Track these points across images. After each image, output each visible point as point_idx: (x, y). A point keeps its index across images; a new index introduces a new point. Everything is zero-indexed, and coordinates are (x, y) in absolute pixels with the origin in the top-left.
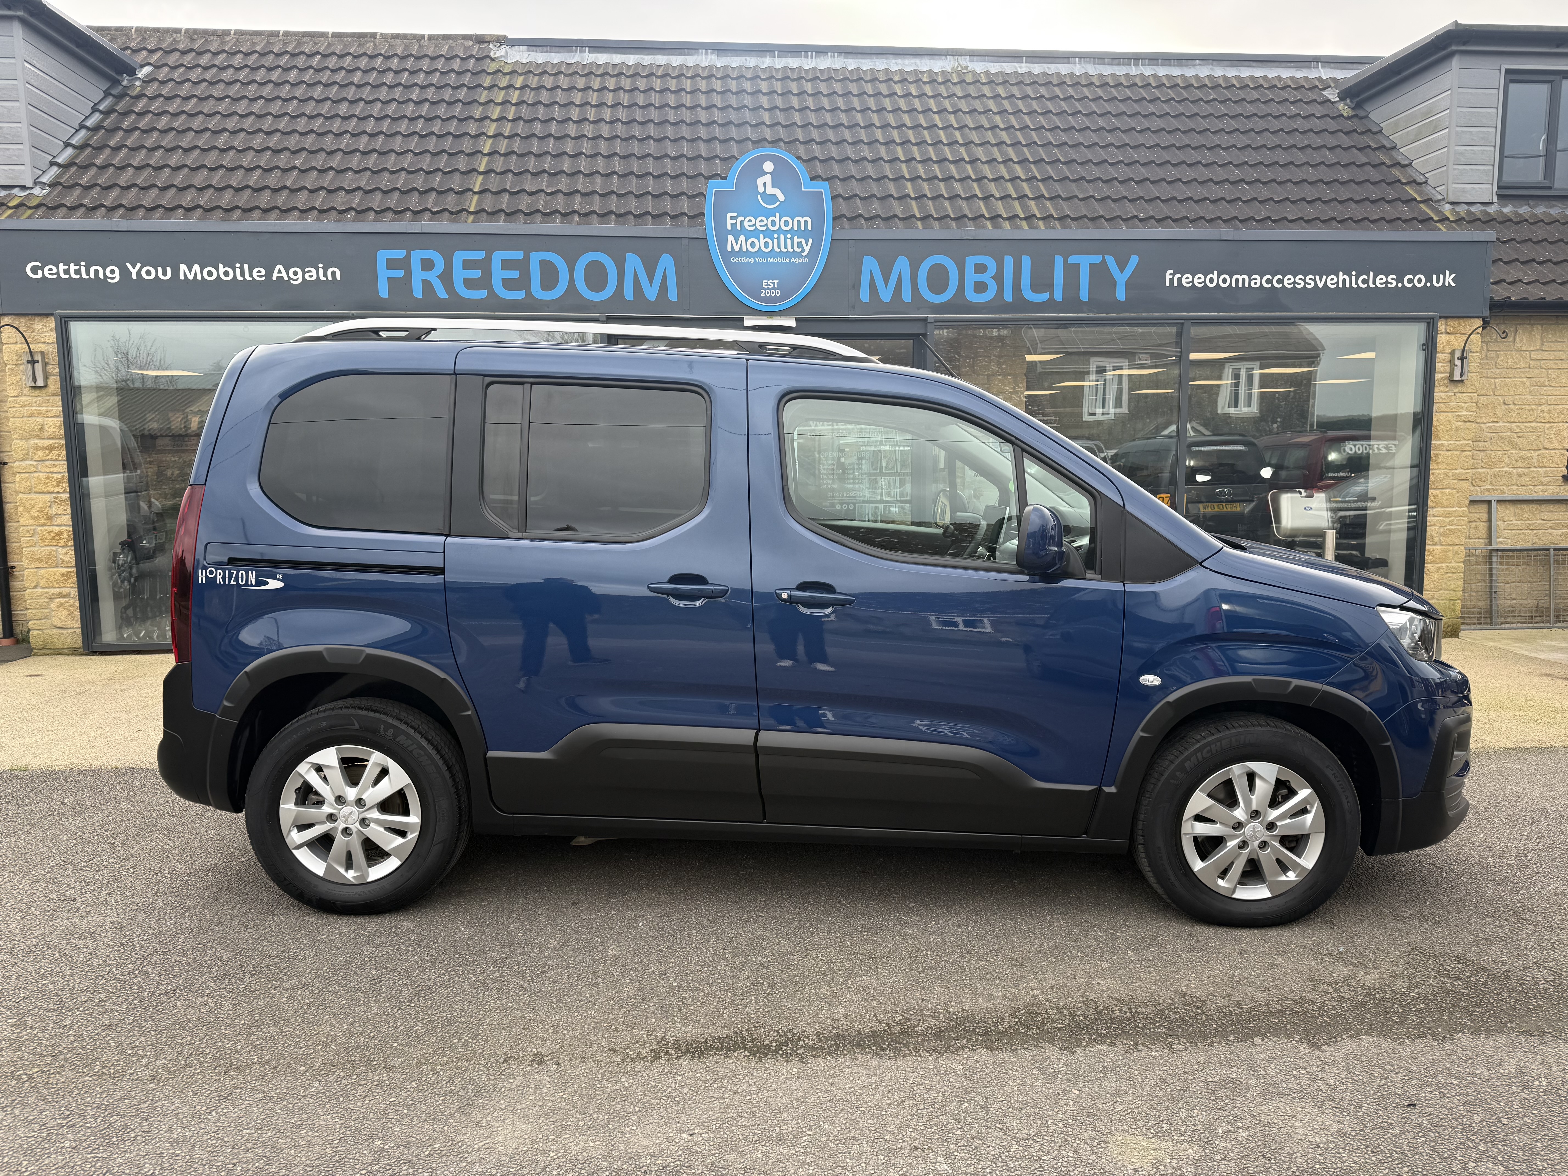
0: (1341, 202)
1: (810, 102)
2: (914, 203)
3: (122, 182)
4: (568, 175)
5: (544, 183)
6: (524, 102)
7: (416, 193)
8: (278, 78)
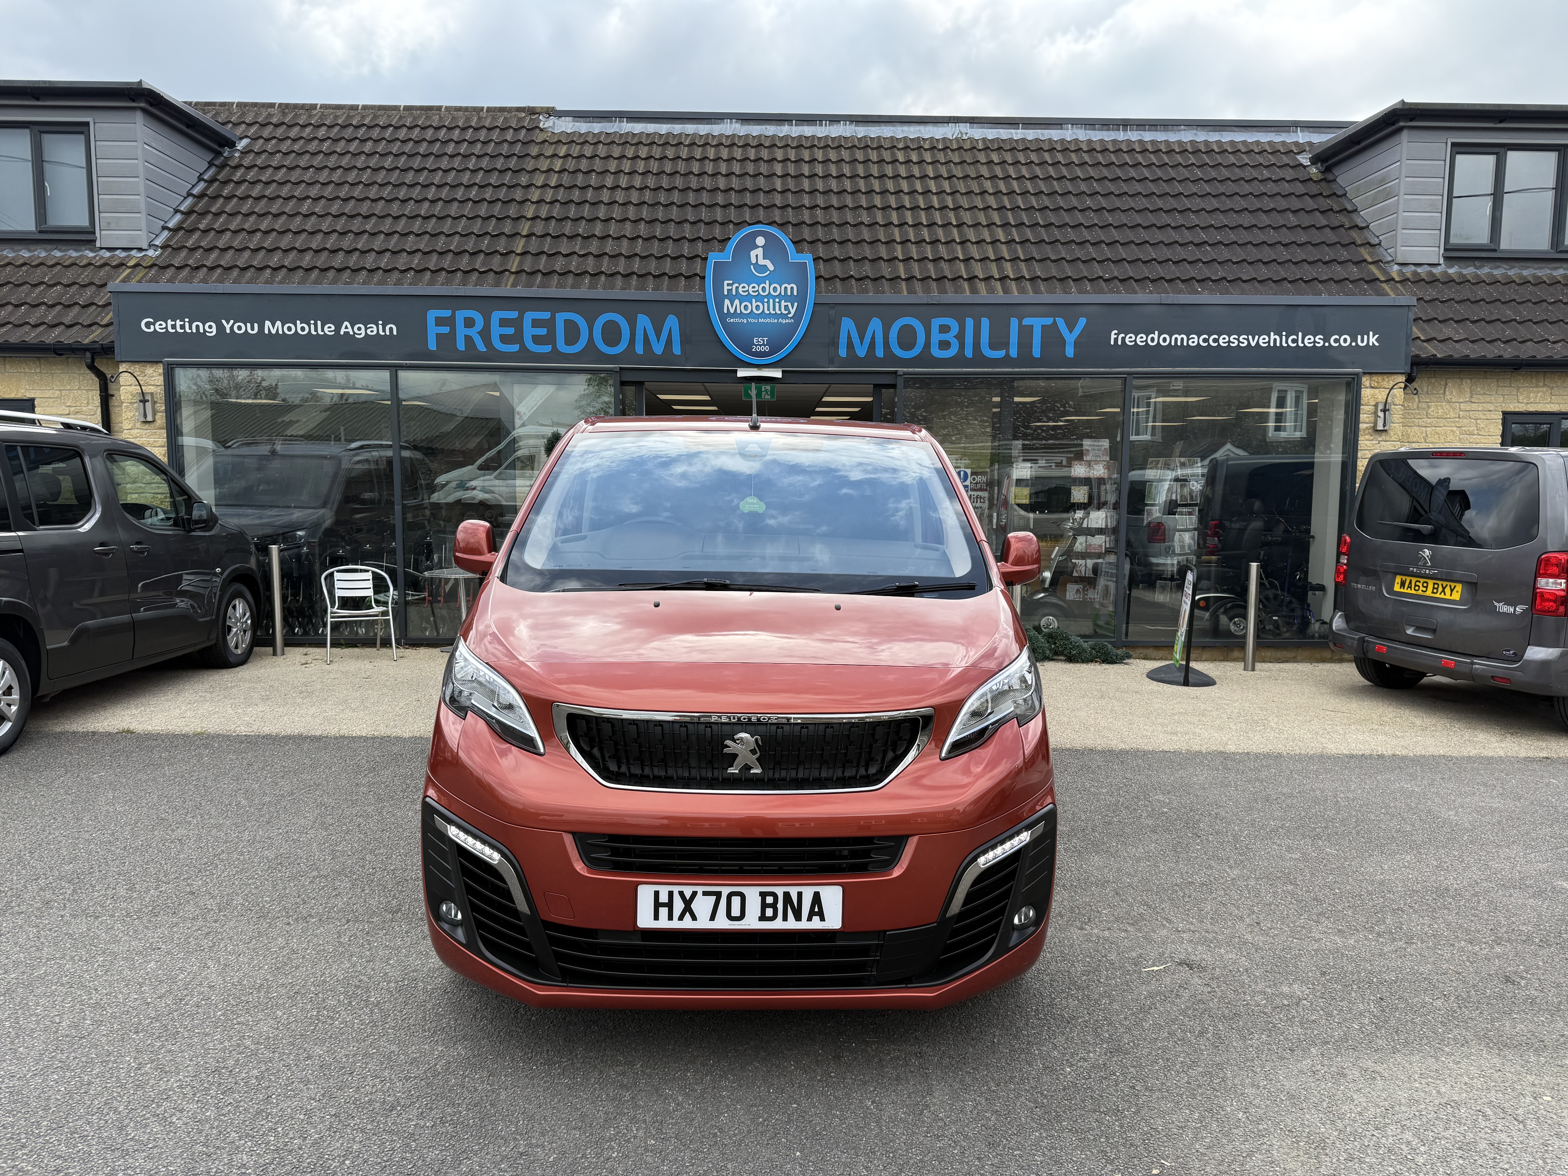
0: (1295, 263)
1: (819, 170)
2: (901, 265)
3: (221, 244)
4: (599, 238)
5: (577, 246)
6: (565, 170)
7: (467, 255)
8: (356, 149)
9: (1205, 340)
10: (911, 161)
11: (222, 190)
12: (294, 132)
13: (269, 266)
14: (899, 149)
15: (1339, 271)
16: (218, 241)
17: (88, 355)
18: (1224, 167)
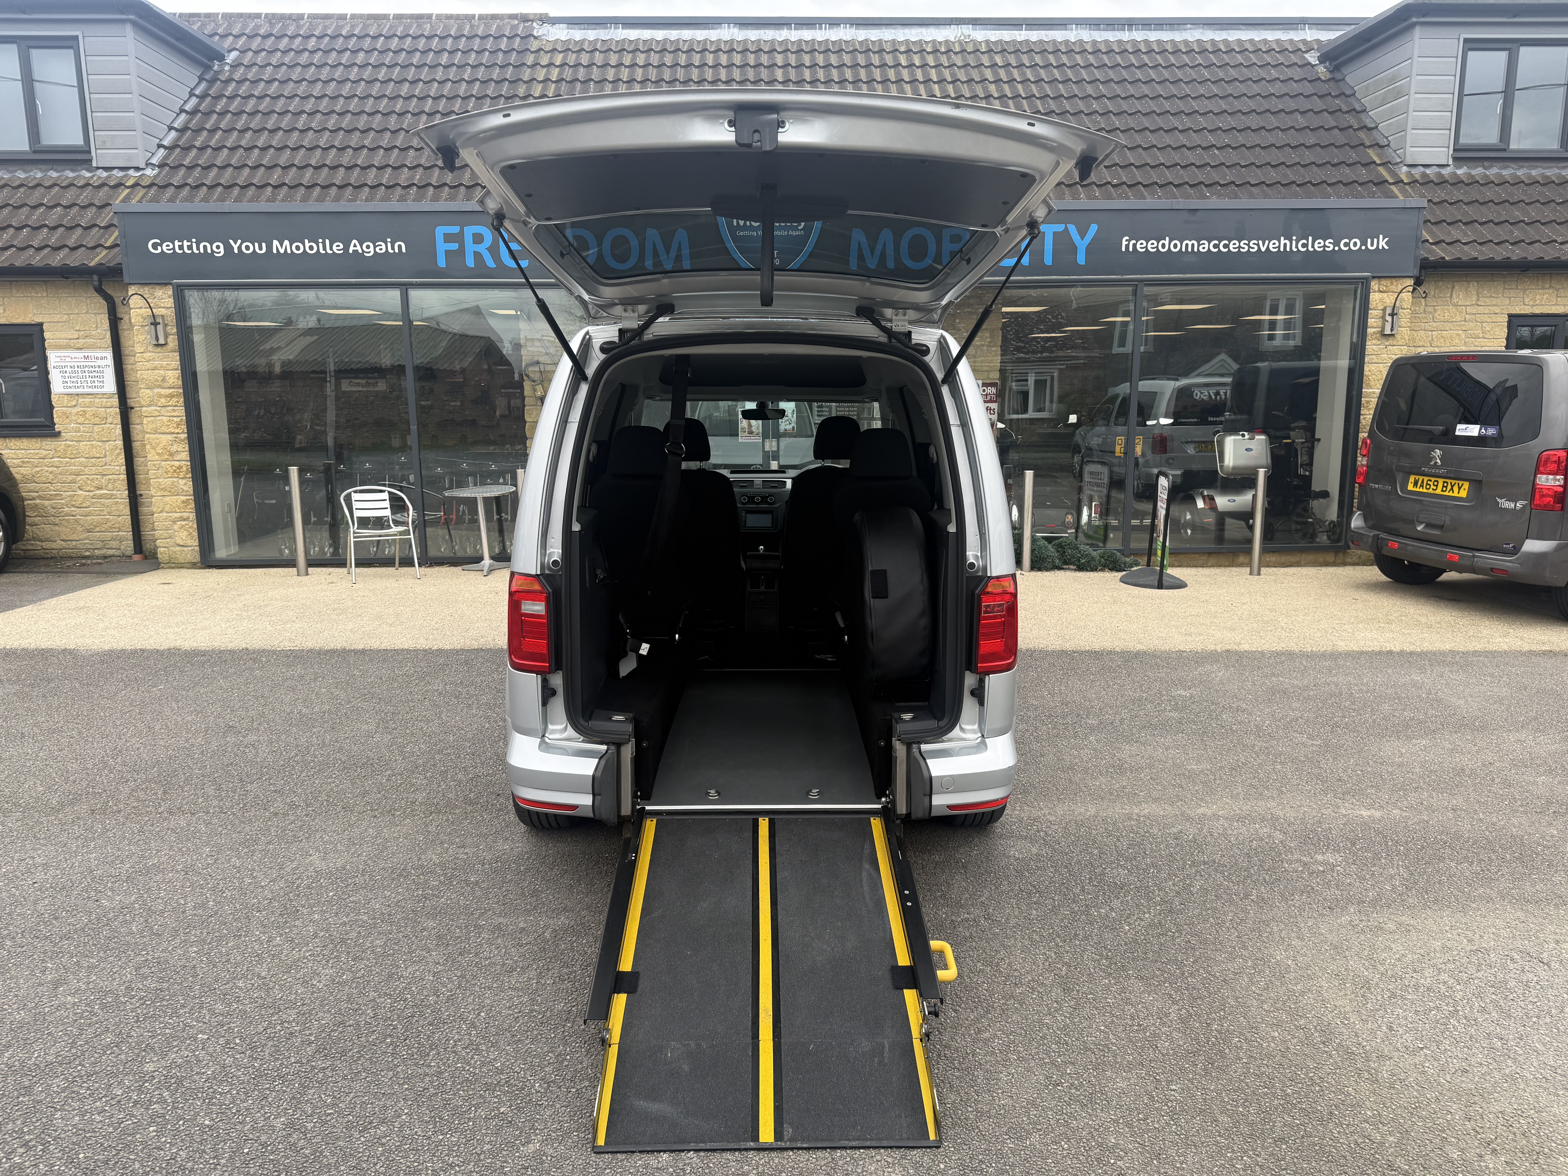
0: (1304, 166)
1: (821, 75)
3: (219, 162)
6: (563, 79)
8: (347, 61)
9: (1215, 246)
10: (914, 65)
11: (215, 105)
12: (284, 44)
13: (269, 184)
14: (901, 53)
15: (1347, 174)
16: (215, 158)
17: (95, 277)
18: (1231, 67)
